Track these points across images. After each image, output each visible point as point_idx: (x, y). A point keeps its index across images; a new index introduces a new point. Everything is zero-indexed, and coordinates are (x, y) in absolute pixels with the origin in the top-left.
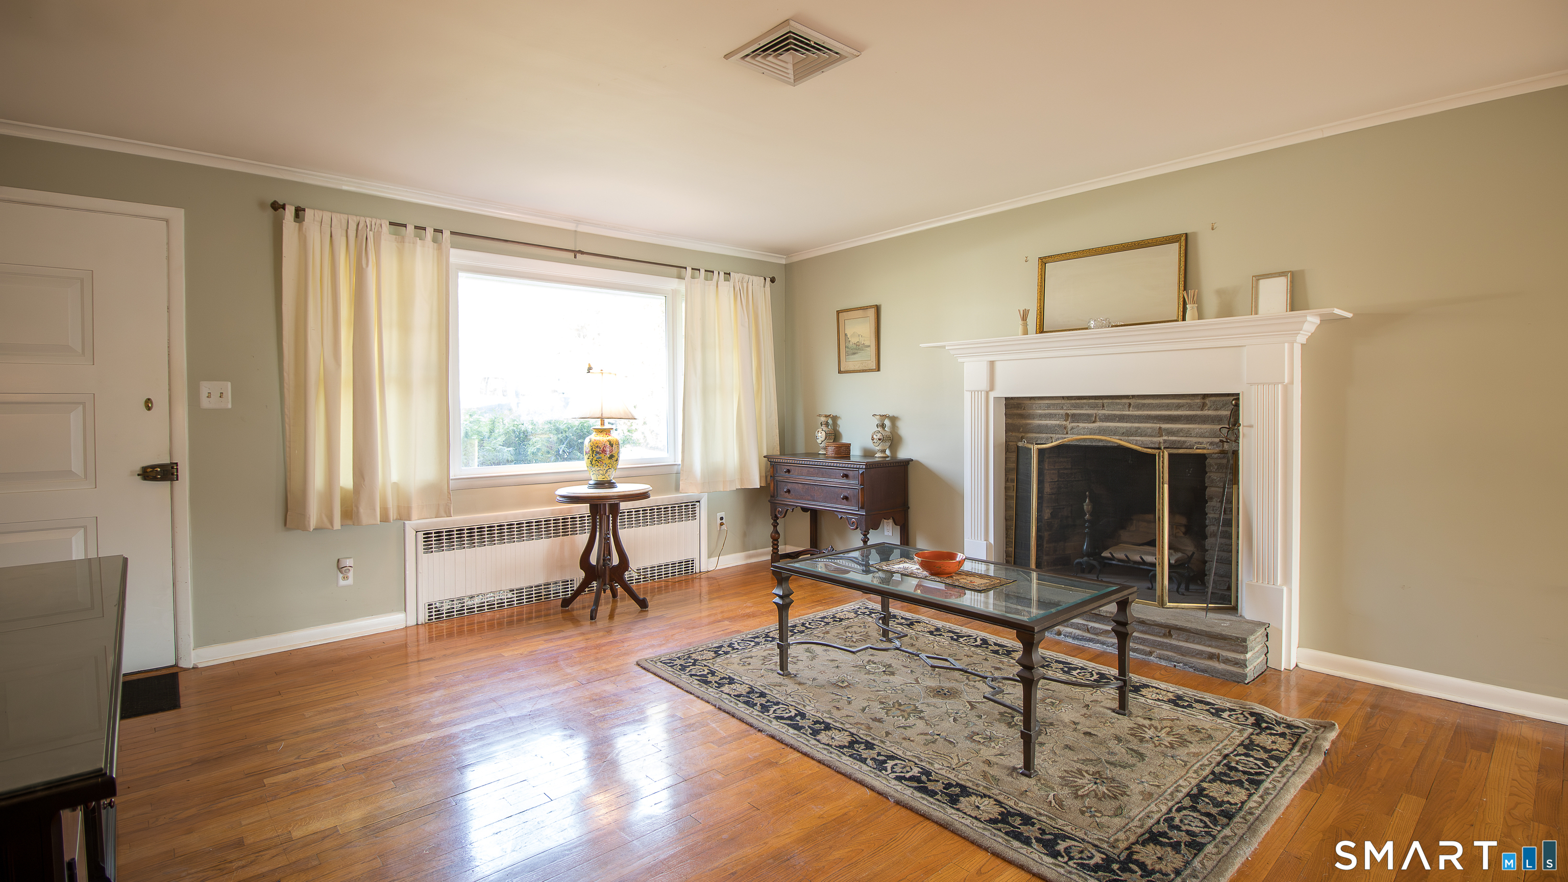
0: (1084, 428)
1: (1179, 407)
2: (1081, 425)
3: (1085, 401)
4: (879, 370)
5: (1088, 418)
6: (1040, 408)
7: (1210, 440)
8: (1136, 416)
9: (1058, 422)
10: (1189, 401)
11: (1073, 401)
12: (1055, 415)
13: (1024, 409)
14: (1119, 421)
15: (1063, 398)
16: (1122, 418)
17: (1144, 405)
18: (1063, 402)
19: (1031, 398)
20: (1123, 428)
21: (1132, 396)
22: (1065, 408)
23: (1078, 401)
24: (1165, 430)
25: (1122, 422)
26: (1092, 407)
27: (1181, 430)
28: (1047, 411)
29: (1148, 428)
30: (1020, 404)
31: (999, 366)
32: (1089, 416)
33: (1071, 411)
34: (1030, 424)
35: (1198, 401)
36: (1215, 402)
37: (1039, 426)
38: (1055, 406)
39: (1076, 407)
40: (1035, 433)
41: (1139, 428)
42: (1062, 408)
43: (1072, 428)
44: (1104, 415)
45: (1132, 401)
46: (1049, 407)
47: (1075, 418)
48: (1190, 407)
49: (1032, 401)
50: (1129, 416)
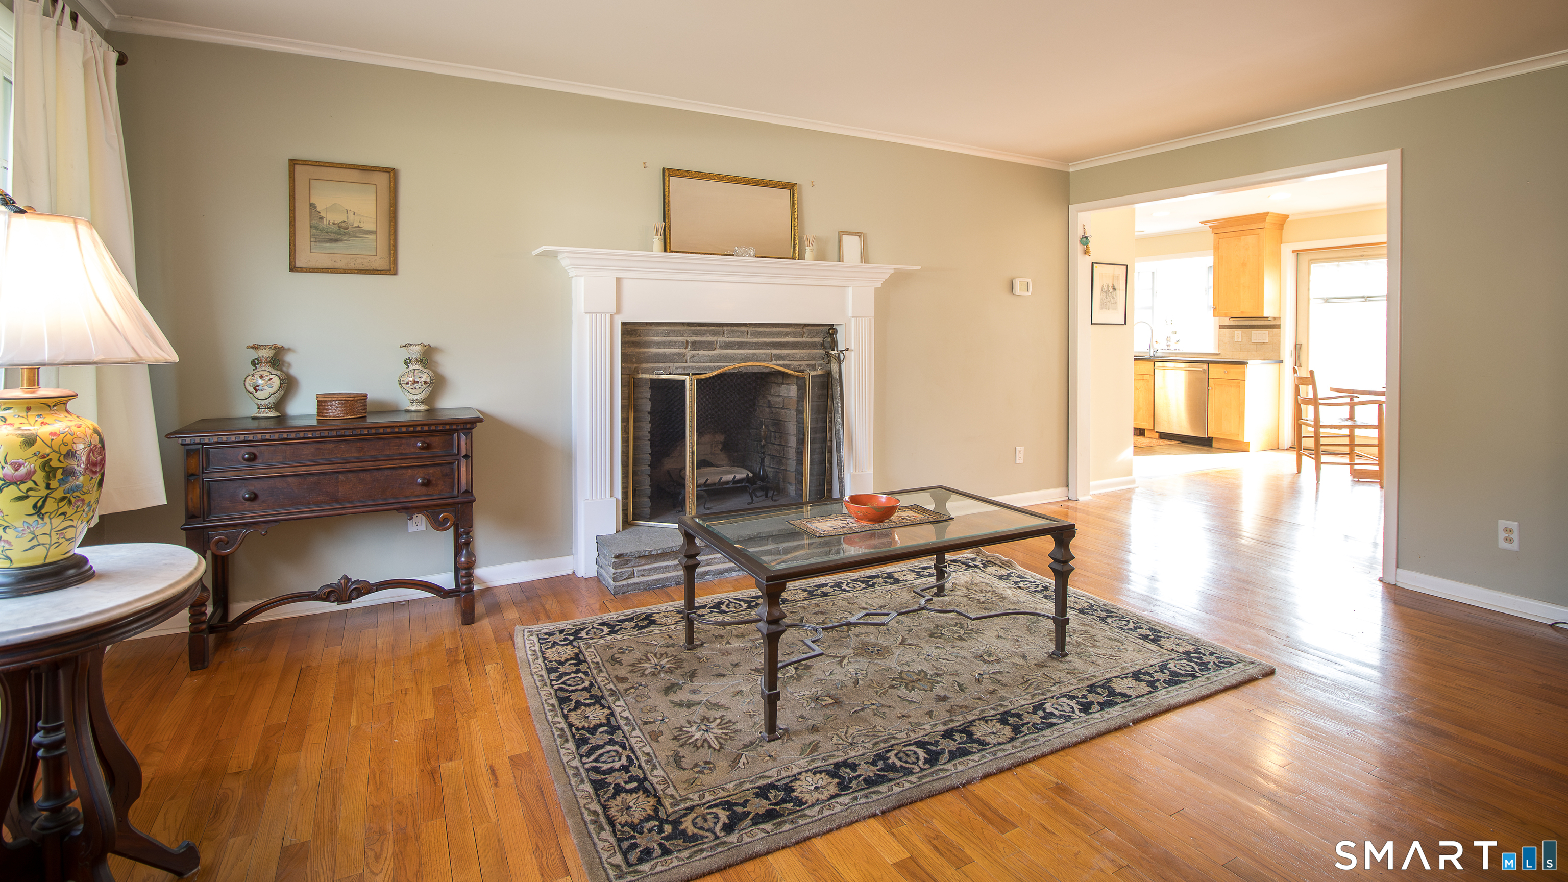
0: (704, 356)
1: (786, 335)
2: (701, 353)
3: (705, 328)
4: (392, 270)
5: (710, 346)
6: (658, 335)
7: (806, 363)
8: (753, 343)
9: (677, 350)
10: (793, 330)
11: (693, 328)
12: (675, 342)
13: (639, 336)
14: (738, 348)
15: (683, 324)
16: (741, 345)
17: (759, 333)
18: (683, 328)
19: (647, 324)
20: (741, 354)
21: (749, 324)
22: (686, 335)
23: (698, 328)
24: (775, 355)
25: (741, 349)
26: (713, 334)
27: (788, 355)
28: (664, 339)
29: (762, 354)
30: (635, 330)
31: (626, 284)
32: (711, 343)
33: (690, 338)
34: (644, 353)
35: (800, 329)
36: (810, 330)
37: (657, 355)
38: (676, 333)
39: (697, 334)
40: (652, 363)
41: (755, 354)
42: (683, 336)
43: (693, 356)
44: (725, 342)
45: (750, 329)
46: (668, 333)
47: (696, 345)
48: (795, 335)
49: (648, 327)
50: (747, 343)
